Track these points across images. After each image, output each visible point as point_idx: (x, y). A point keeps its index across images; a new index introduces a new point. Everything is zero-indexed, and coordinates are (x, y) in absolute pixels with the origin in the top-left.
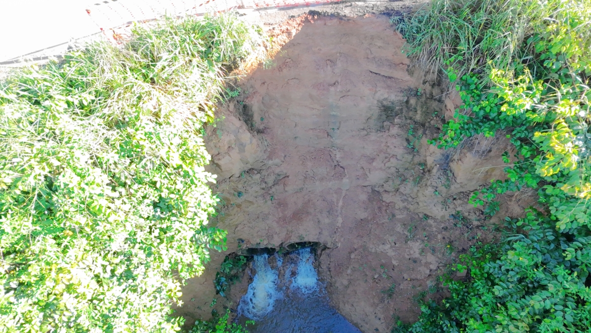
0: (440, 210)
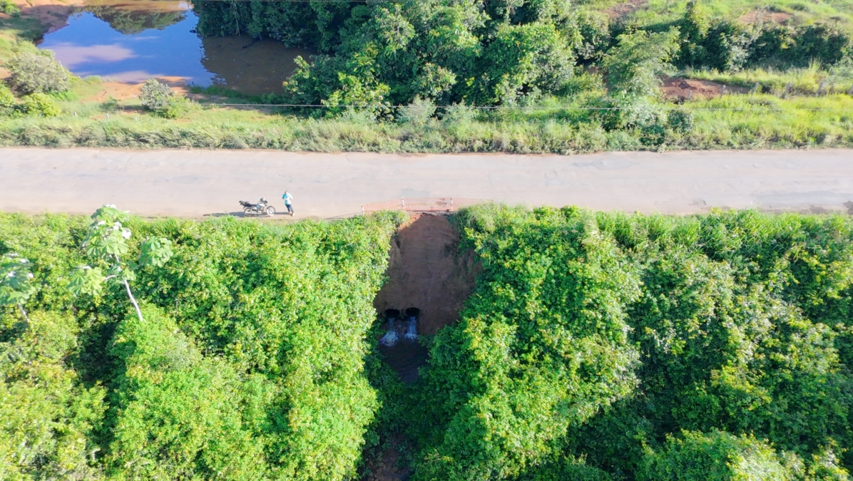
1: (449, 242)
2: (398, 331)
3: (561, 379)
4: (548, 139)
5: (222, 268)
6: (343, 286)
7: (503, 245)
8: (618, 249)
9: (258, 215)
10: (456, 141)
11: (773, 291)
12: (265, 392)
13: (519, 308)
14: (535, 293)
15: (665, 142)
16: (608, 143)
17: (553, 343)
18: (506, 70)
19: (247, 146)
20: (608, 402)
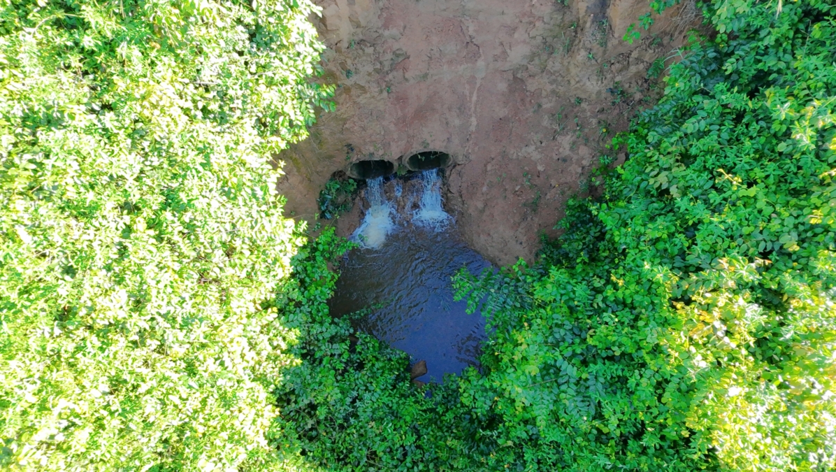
0: (595, 83)
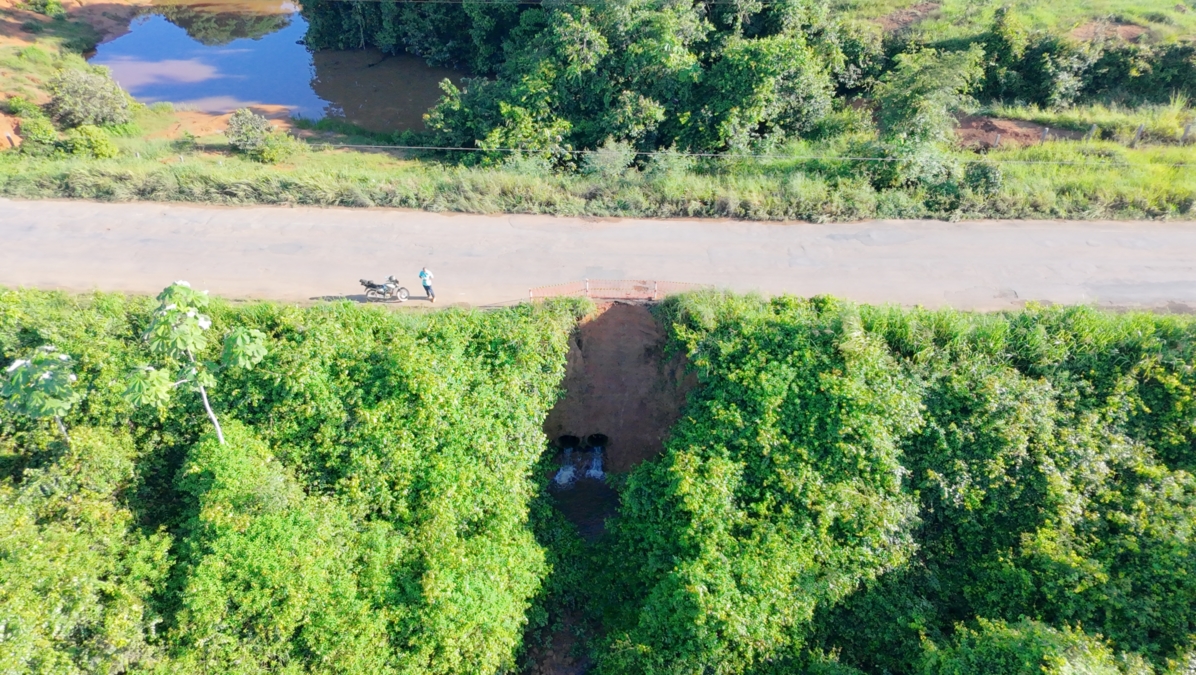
1: (652, 344)
2: (578, 467)
3: (805, 540)
4: (792, 200)
5: (335, 373)
6: (501, 402)
7: (727, 348)
8: (890, 358)
9: (385, 300)
10: (663, 201)
11: (1113, 423)
12: (390, 547)
13: (747, 438)
14: (771, 418)
15: (961, 207)
16: (878, 207)
17: (795, 489)
18: (736, 102)
19: (372, 203)
20: (872, 574)
